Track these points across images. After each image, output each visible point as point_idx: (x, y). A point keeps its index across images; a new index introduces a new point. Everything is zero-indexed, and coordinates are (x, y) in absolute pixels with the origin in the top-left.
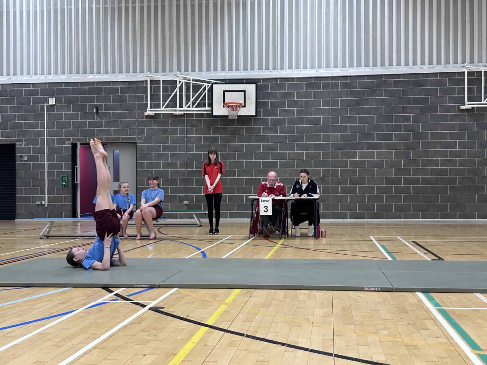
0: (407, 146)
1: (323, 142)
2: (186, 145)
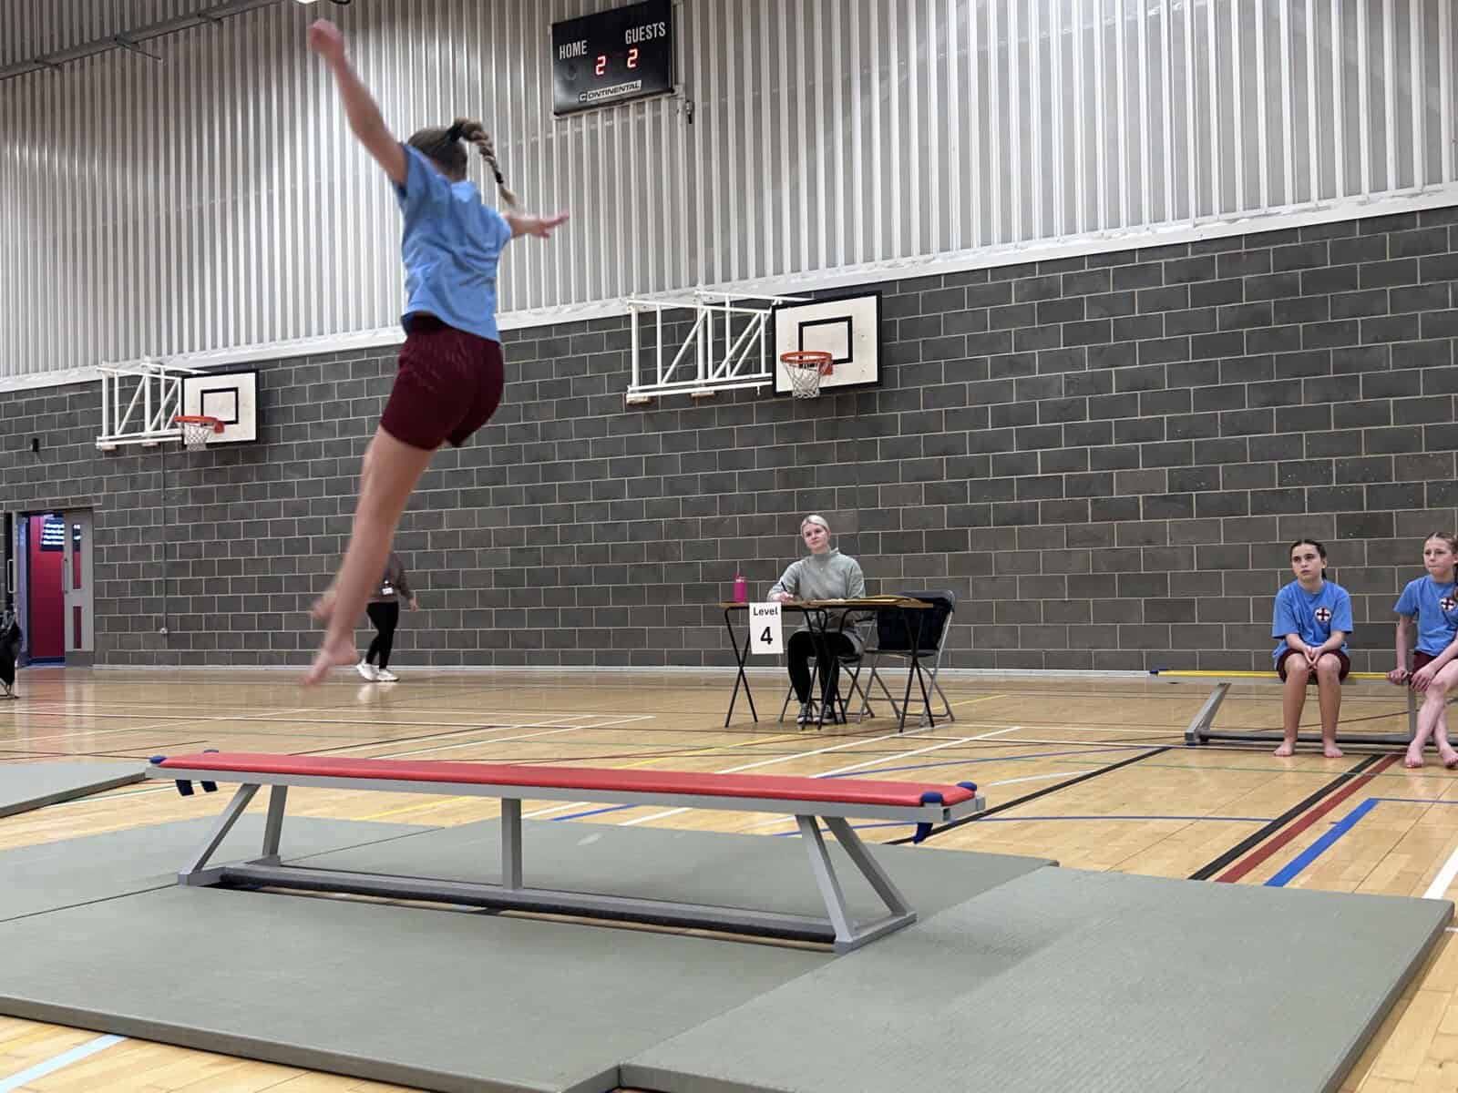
0: (534, 497)
2: (165, 509)
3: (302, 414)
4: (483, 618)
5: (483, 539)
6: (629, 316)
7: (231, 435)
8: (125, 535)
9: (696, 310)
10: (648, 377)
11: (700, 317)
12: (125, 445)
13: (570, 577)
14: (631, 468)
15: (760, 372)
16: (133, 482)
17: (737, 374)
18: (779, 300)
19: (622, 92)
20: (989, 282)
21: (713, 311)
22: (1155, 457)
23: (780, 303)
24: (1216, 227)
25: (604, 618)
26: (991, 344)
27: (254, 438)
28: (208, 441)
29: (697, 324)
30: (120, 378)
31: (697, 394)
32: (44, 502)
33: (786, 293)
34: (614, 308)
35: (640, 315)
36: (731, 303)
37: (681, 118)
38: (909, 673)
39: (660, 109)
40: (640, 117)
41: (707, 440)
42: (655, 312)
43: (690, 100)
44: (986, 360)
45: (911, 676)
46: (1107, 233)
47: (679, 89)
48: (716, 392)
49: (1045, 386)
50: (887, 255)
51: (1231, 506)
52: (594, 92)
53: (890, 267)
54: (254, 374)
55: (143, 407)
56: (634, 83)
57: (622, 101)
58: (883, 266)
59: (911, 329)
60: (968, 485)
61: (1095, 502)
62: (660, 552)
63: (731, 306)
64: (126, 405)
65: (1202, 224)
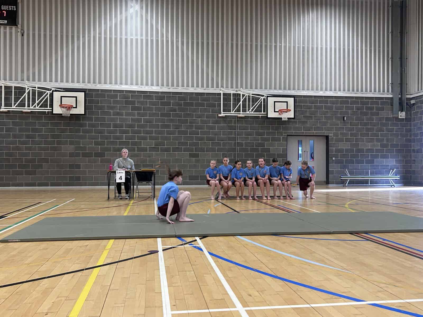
9: (26, 88)
11: (27, 91)
15: (47, 107)
17: (39, 107)
18: (54, 89)
20: (112, 93)
26: (112, 108)
31: (24, 111)
37: (19, 34)
39: (12, 30)
41: (27, 124)
44: (111, 112)
47: (19, 26)
48: (31, 111)
51: (167, 150)
53: (85, 85)
60: (106, 141)
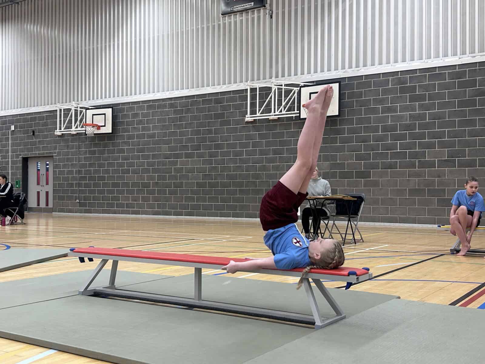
0: (211, 155)
1: (157, 152)
2: (79, 157)
3: (128, 124)
4: (192, 199)
5: (192, 171)
6: (247, 89)
7: (103, 130)
8: (64, 166)
9: (272, 87)
10: (253, 112)
11: (273, 90)
12: (65, 134)
13: (224, 185)
14: (246, 145)
15: (295, 111)
16: (68, 146)
17: (286, 112)
18: (303, 84)
19: (246, 7)
20: (381, 78)
21: (278, 88)
22: (443, 145)
23: (303, 85)
24: (467, 59)
25: (236, 200)
27: (111, 132)
28: (94, 133)
29: (272, 92)
30: (64, 109)
31: (271, 119)
32: (36, 153)
33: (305, 81)
34: (241, 86)
35: (251, 89)
36: (285, 85)
37: (268, 16)
38: (347, 223)
39: (260, 13)
40: (253, 16)
41: (275, 136)
42: (257, 88)
43: (271, 10)
44: (379, 108)
45: (348, 224)
46: (426, 61)
47: (268, 6)
48: (278, 118)
49: (401, 118)
50: (343, 68)
51: (471, 164)
52: (236, 7)
53: (344, 72)
54: (111, 109)
55: (72, 119)
56: (251, 3)
57: (246, 10)
58: (342, 72)
59: (351, 96)
60: (371, 154)
61: (419, 161)
62: (257, 177)
63: (285, 86)
64: (66, 119)
65: (462, 58)
